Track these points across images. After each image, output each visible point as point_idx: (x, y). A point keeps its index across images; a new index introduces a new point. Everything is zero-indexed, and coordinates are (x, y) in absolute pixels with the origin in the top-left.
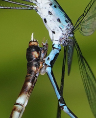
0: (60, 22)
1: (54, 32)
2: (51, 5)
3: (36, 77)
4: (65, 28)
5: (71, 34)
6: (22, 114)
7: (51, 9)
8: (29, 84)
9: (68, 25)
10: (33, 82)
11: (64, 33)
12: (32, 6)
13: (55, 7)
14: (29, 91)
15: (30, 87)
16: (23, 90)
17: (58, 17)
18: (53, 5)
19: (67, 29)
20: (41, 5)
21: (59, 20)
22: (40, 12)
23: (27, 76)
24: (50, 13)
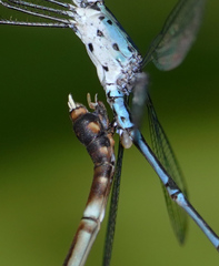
0: (118, 49)
1: (106, 69)
2: (102, 18)
3: (113, 163)
4: (128, 62)
5: (137, 72)
6: (94, 237)
7: (102, 26)
8: (103, 180)
9: (133, 56)
10: (108, 175)
11: (125, 70)
12: (66, 21)
13: (110, 22)
14: (104, 193)
15: (105, 185)
16: (94, 191)
17: (114, 42)
18: (106, 20)
19: (131, 63)
20: (84, 18)
21: (116, 47)
22: (82, 32)
23: (96, 167)
24: (100, 33)
